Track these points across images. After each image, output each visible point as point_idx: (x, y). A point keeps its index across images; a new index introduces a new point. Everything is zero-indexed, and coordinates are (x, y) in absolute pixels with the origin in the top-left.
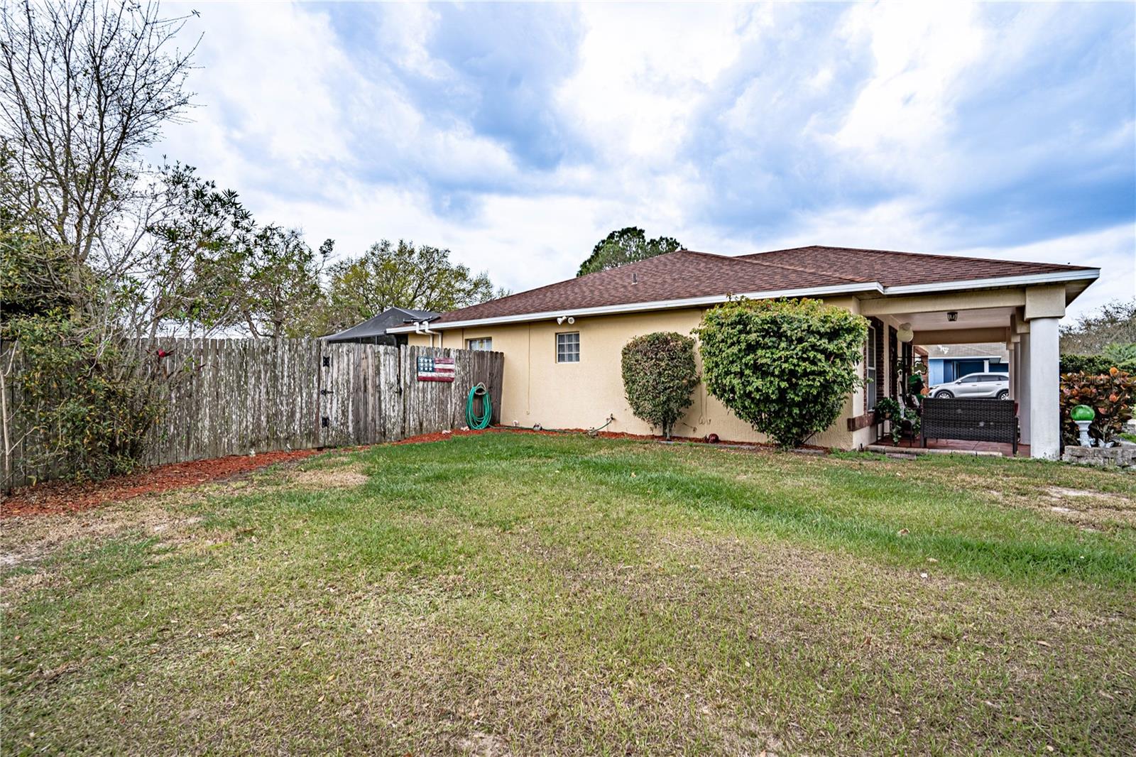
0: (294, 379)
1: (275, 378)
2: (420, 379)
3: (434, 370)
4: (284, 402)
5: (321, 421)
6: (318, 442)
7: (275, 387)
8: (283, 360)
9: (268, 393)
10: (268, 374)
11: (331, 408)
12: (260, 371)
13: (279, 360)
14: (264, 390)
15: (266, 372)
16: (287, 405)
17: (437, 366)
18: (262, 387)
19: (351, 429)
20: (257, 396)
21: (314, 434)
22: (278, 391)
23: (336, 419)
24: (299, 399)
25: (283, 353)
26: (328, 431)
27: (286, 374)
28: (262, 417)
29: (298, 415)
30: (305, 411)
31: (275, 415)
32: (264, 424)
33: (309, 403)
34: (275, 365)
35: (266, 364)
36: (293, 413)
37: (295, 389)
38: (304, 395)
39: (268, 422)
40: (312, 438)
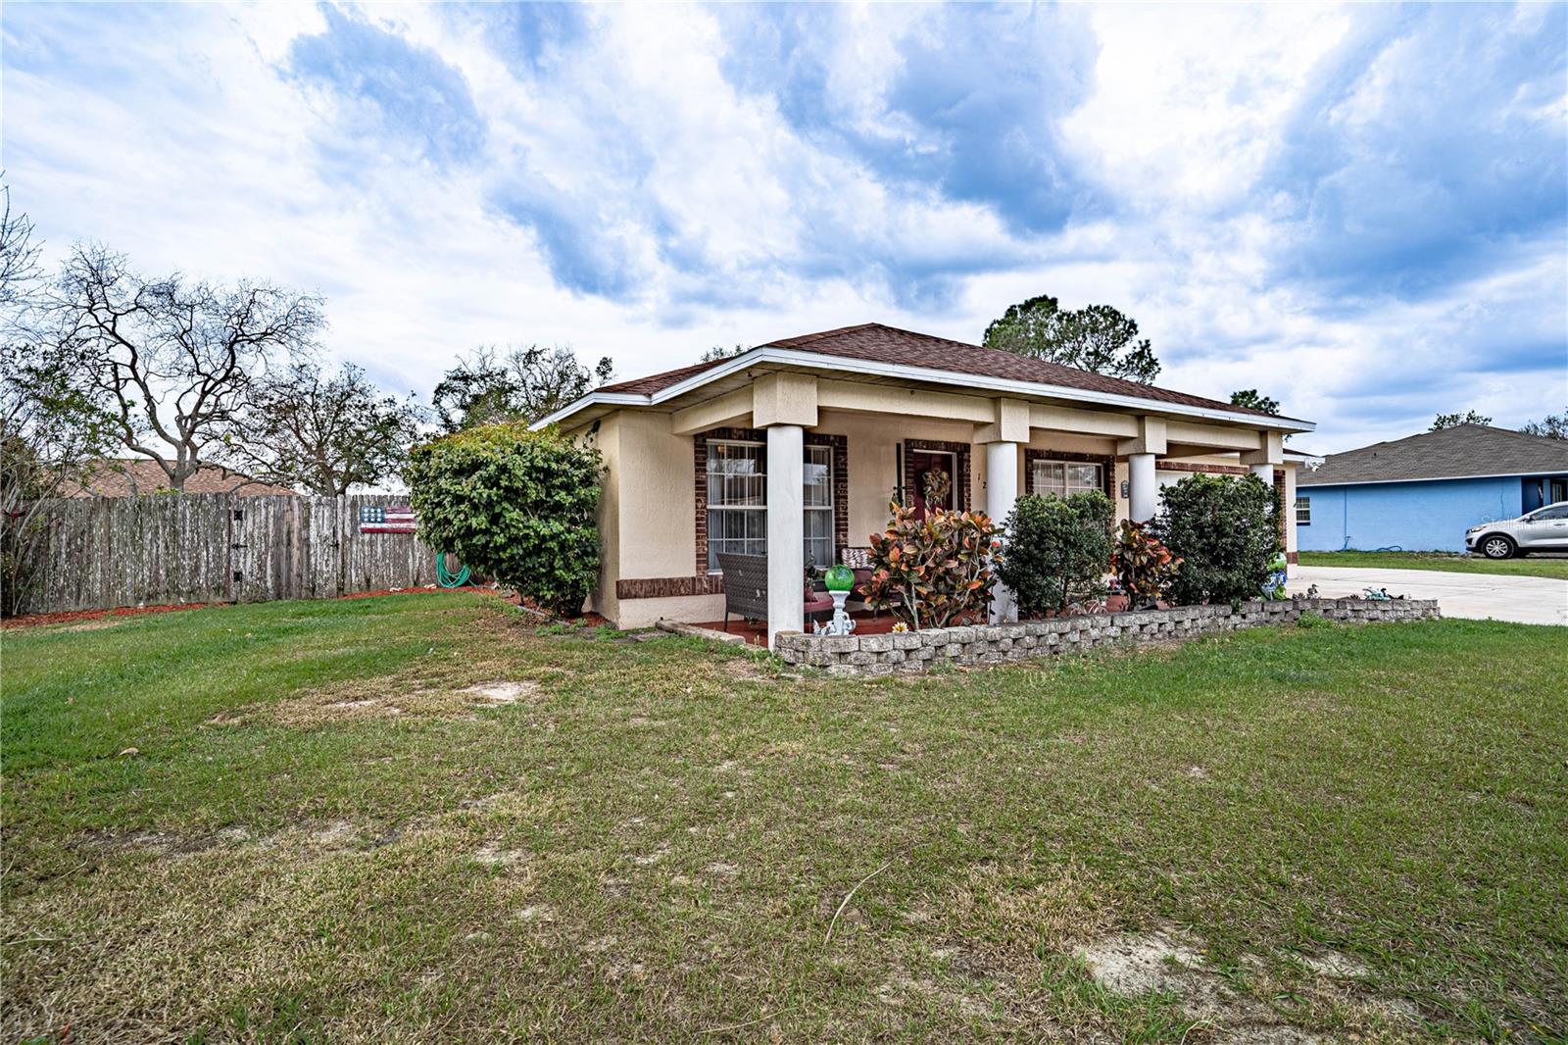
0: (198, 533)
1: (176, 533)
2: (364, 531)
3: (384, 521)
4: (187, 557)
5: (232, 575)
6: (229, 596)
7: (175, 541)
8: (184, 516)
9: (167, 547)
10: (168, 530)
11: (245, 563)
12: (158, 527)
13: (180, 516)
14: (162, 545)
15: (165, 527)
16: (190, 559)
17: (387, 516)
18: (160, 542)
19: (269, 584)
20: (154, 551)
21: (224, 588)
22: (179, 545)
23: (251, 573)
24: (205, 553)
25: (185, 508)
26: (241, 586)
27: (188, 528)
28: (161, 572)
29: (203, 570)
30: (212, 565)
31: (177, 569)
32: (164, 578)
33: (218, 557)
34: (174, 519)
35: (164, 519)
36: (197, 568)
37: (199, 544)
38: (211, 549)
39: (167, 576)
40: (221, 592)
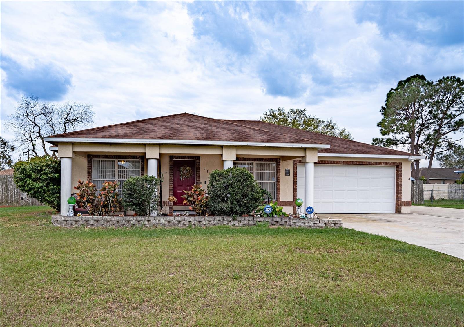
0: (12, 186)
1: (7, 186)
4: (10, 192)
5: (21, 198)
6: (20, 204)
7: (7, 188)
8: (9, 181)
9: (5, 190)
10: (5, 185)
11: (24, 195)
12: (3, 184)
13: (8, 181)
14: (4, 189)
15: (4, 184)
16: (10, 193)
18: (3, 188)
19: (30, 201)
20: (2, 191)
21: (19, 202)
22: (8, 189)
23: (26, 198)
24: (14, 192)
25: (9, 179)
26: (23, 201)
27: (10, 184)
28: (3, 197)
29: (14, 196)
30: (16, 195)
31: (7, 196)
32: (4, 198)
33: (17, 193)
34: (7, 182)
35: (4, 182)
36: (12, 196)
37: (12, 189)
38: (15, 190)
39: (5, 198)
40: (18, 203)
